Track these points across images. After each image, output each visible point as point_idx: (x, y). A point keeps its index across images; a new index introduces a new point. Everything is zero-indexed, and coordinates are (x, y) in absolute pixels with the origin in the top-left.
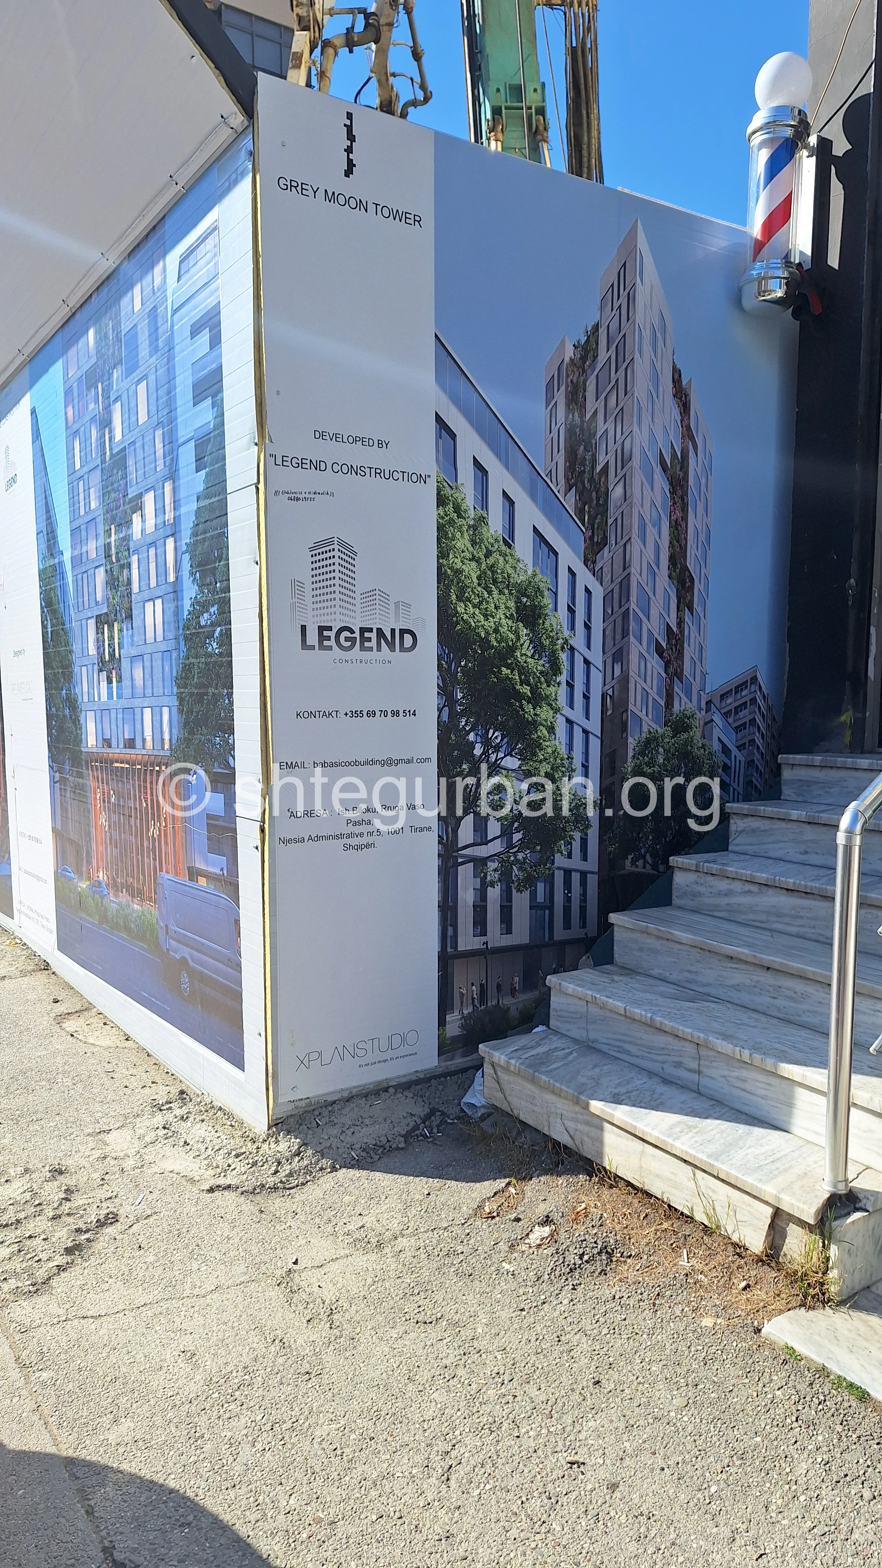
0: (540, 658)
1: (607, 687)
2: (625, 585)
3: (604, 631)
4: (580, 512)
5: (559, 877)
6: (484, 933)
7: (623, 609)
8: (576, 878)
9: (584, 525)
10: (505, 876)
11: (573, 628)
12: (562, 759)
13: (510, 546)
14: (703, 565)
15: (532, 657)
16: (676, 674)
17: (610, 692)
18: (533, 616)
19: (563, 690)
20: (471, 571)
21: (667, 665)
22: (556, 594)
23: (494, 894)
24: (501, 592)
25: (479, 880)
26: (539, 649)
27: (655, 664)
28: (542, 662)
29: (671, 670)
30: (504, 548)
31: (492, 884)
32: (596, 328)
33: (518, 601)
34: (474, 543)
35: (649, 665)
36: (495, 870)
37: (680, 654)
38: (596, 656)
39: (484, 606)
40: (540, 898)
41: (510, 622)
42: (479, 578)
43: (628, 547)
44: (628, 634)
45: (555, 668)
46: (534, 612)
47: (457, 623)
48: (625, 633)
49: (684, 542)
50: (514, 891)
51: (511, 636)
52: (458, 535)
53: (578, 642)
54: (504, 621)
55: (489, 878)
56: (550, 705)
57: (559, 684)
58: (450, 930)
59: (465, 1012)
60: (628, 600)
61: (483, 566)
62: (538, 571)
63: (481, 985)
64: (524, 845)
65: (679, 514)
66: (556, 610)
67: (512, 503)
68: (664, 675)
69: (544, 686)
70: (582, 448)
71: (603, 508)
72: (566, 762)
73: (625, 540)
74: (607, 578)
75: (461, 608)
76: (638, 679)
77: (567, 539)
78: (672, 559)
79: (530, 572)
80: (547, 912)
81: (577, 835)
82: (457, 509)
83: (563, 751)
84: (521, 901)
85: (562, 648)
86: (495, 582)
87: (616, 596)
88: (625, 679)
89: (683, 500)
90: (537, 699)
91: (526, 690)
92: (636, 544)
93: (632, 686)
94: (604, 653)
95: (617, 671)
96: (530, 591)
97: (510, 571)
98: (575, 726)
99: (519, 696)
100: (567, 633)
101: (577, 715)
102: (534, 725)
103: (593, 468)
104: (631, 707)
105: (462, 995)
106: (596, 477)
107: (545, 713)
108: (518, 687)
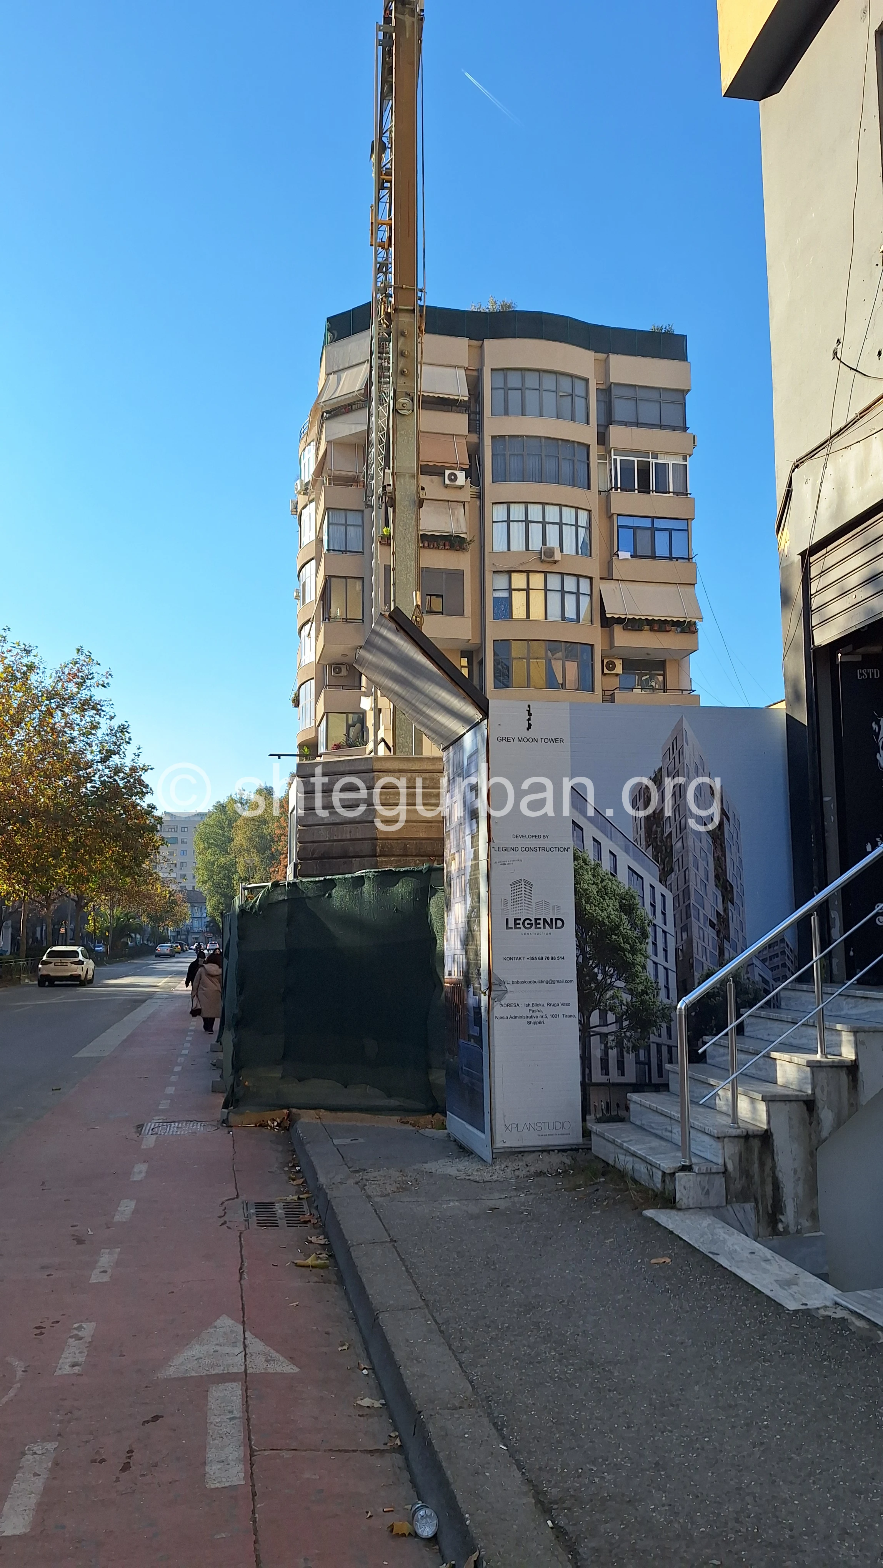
0: (635, 929)
1: (678, 945)
2: (686, 892)
3: (674, 915)
4: (656, 857)
5: (653, 1048)
6: (607, 1074)
7: (687, 903)
8: (664, 1049)
9: (658, 863)
10: (620, 1045)
11: (654, 914)
12: (651, 983)
13: (614, 876)
14: (738, 878)
15: (630, 929)
16: (725, 937)
17: (681, 948)
18: (630, 909)
19: (650, 948)
20: (593, 889)
21: (718, 933)
22: (643, 898)
23: (613, 1053)
24: (610, 898)
25: (603, 1046)
26: (634, 926)
27: (711, 933)
28: (636, 932)
29: (721, 936)
30: (611, 877)
31: (612, 1048)
32: (660, 770)
33: (621, 902)
34: (594, 876)
35: (706, 933)
36: (613, 1040)
37: (727, 927)
38: (670, 928)
39: (601, 905)
40: (642, 1058)
41: (616, 913)
42: (597, 892)
43: (687, 873)
44: (690, 916)
45: (645, 935)
46: (630, 907)
47: (586, 914)
48: (688, 916)
49: (724, 867)
50: (625, 1053)
51: (617, 919)
52: (585, 873)
53: (659, 921)
54: (612, 912)
55: (609, 1044)
56: (643, 954)
57: (647, 943)
58: (587, 1071)
59: (598, 1116)
60: (689, 899)
61: (600, 886)
62: (631, 887)
63: (607, 1103)
64: (629, 1028)
65: (719, 853)
66: (643, 906)
67: (615, 856)
68: (717, 938)
69: (638, 944)
70: (655, 826)
71: (670, 854)
72: (654, 985)
73: (684, 869)
74: (674, 888)
75: (588, 907)
76: (698, 940)
77: (648, 871)
78: (717, 877)
79: (627, 888)
80: (647, 1066)
81: (664, 1025)
82: (585, 861)
83: (652, 979)
84: (630, 1059)
85: (649, 925)
86: (606, 894)
87: (681, 897)
88: (690, 941)
89: (721, 846)
90: (634, 951)
91: (628, 946)
92: (692, 871)
93: (695, 944)
94: (675, 927)
95: (685, 935)
96: (628, 897)
97: (615, 887)
98: (659, 966)
99: (623, 950)
100: (651, 917)
101: (660, 959)
102: (633, 964)
103: (662, 835)
104: (695, 955)
105: (595, 1106)
106: (664, 840)
107: (639, 958)
108: (622, 945)
